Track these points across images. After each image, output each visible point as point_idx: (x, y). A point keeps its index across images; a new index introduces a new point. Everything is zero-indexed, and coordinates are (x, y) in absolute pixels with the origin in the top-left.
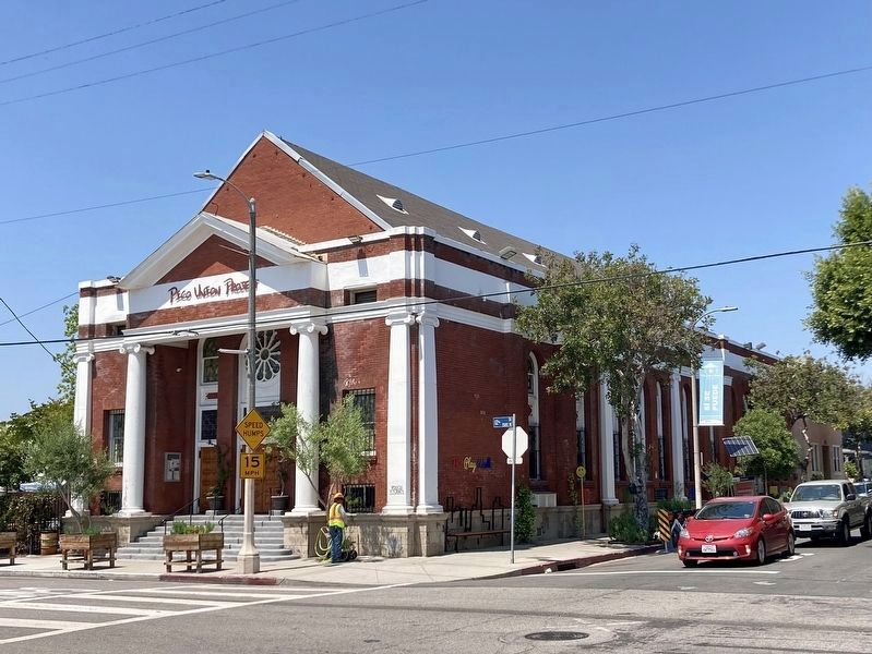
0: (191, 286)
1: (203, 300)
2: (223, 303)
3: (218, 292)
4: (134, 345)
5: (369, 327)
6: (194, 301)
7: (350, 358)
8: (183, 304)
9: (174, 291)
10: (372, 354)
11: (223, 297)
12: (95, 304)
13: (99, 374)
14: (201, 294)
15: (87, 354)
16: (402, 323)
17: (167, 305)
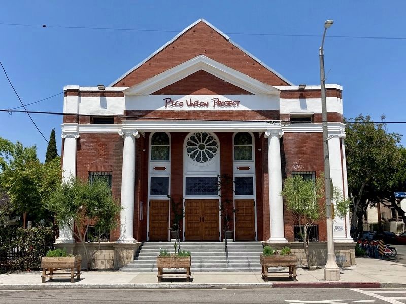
0: (185, 99)
1: (192, 109)
2: (210, 112)
3: (206, 105)
4: (133, 131)
5: (310, 137)
6: (186, 108)
7: (297, 153)
8: (177, 109)
9: (168, 100)
10: (312, 152)
11: (210, 108)
12: (79, 101)
13: (83, 147)
14: (192, 105)
15: (75, 133)
16: (337, 136)
17: (163, 109)
